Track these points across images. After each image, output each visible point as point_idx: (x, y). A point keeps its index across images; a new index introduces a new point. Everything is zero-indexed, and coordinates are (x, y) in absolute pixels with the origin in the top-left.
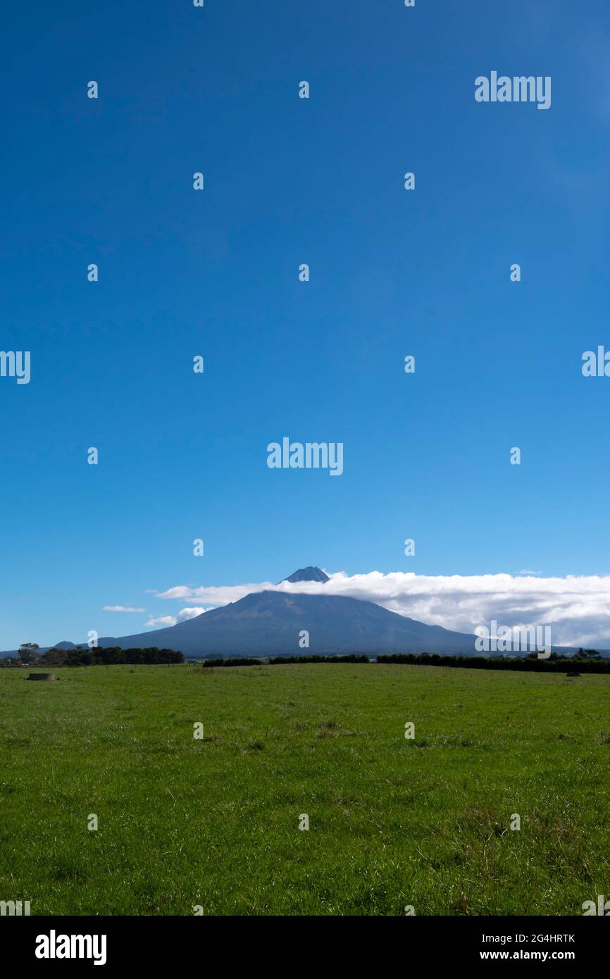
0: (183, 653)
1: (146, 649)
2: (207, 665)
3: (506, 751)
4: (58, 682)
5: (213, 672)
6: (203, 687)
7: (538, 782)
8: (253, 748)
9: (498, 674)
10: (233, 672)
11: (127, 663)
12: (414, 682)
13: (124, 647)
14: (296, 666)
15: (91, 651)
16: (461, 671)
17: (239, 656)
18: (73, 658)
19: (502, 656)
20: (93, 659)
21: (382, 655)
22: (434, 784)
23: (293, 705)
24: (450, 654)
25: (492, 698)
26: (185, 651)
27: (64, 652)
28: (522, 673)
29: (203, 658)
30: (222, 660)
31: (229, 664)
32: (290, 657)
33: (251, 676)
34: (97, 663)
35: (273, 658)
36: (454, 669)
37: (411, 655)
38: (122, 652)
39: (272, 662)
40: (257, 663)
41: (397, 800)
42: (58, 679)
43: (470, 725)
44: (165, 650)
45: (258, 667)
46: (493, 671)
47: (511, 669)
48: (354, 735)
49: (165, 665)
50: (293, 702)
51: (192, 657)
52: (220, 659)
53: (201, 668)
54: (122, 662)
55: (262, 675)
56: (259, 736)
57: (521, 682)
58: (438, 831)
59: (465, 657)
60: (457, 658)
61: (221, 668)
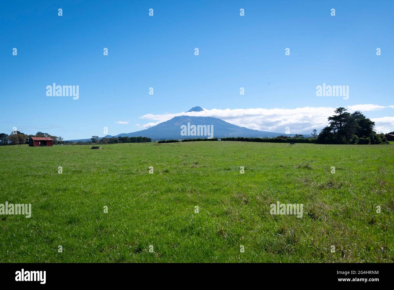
0: (151, 139)
1: (137, 137)
2: (159, 142)
3: (259, 171)
4: (102, 150)
5: (160, 145)
6: (156, 150)
7: (267, 183)
8: (165, 172)
9: (265, 144)
10: (168, 145)
11: (131, 142)
12: (233, 147)
13: (130, 137)
14: (191, 142)
15: (118, 138)
16: (252, 143)
17: (170, 139)
18: (111, 141)
19: (267, 137)
20: (119, 141)
21: (223, 138)
22: (227, 184)
23: (186, 156)
24: (248, 137)
25: (260, 153)
26: (152, 138)
27: (108, 139)
28: (274, 143)
29: (158, 140)
30: (165, 141)
31: (167, 142)
32: (189, 139)
33: (174, 146)
34: (120, 142)
35: (184, 139)
36: (249, 142)
37: (233, 138)
38: (129, 138)
39: (183, 141)
40: (177, 141)
41: (211, 190)
42: (103, 148)
43: (249, 162)
44: (144, 137)
45: (178, 143)
46: (263, 143)
47: (270, 142)
48: (205, 167)
49: (144, 143)
50: (187, 155)
51: (155, 140)
52: (164, 140)
53: (157, 143)
54: (129, 142)
55: (178, 146)
56: (168, 168)
57: (272, 147)
58: (223, 202)
59: (253, 138)
60: (250, 139)
61: (163, 144)
